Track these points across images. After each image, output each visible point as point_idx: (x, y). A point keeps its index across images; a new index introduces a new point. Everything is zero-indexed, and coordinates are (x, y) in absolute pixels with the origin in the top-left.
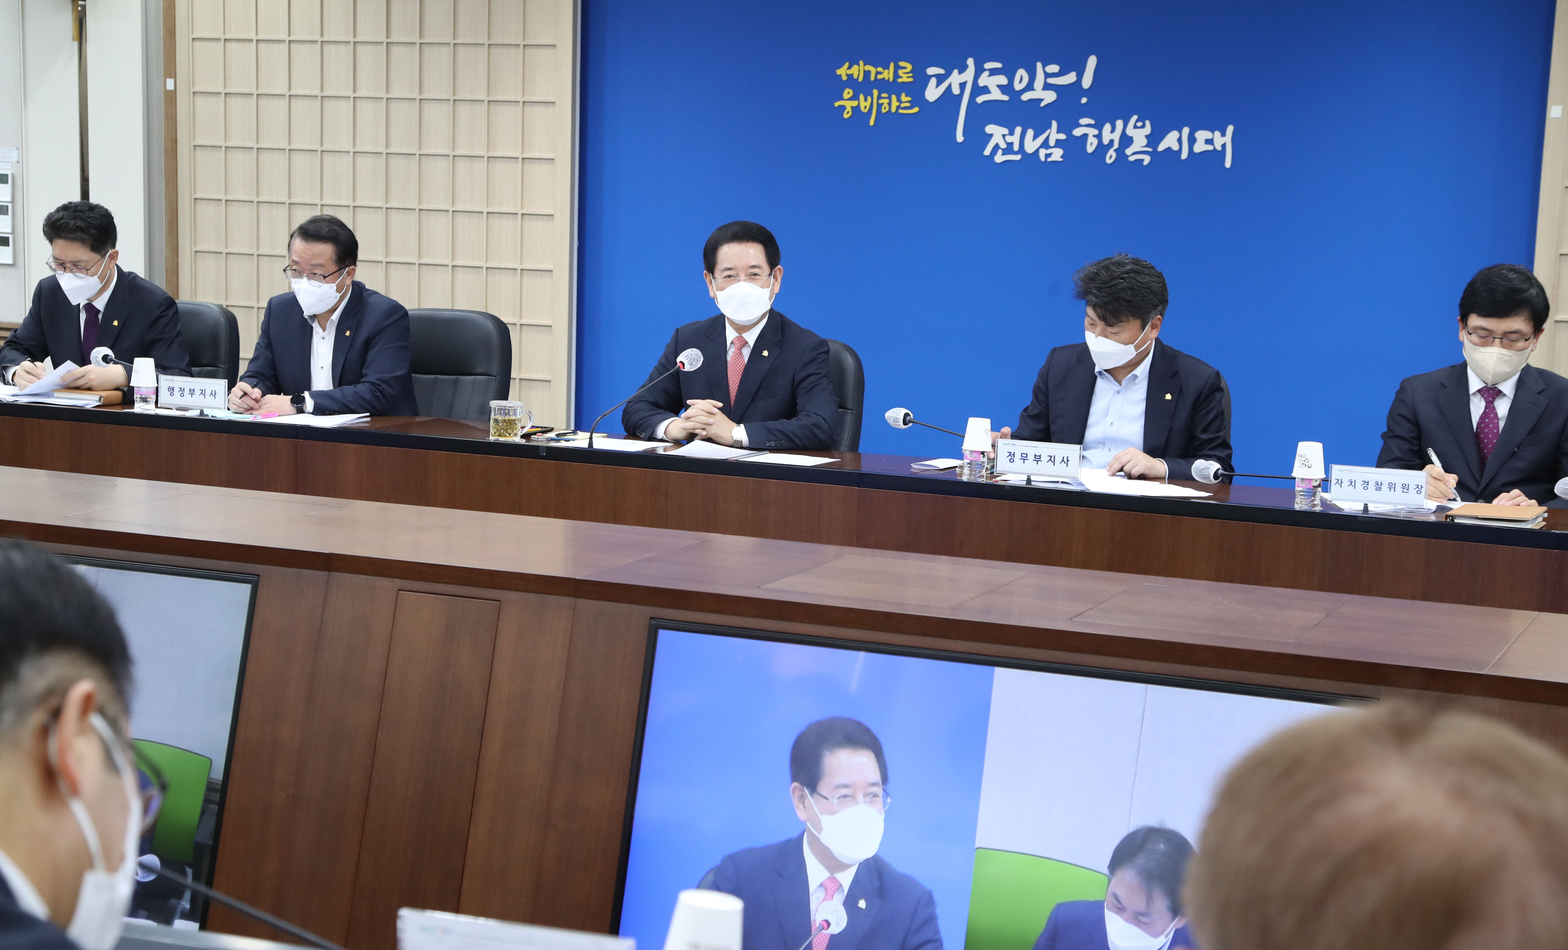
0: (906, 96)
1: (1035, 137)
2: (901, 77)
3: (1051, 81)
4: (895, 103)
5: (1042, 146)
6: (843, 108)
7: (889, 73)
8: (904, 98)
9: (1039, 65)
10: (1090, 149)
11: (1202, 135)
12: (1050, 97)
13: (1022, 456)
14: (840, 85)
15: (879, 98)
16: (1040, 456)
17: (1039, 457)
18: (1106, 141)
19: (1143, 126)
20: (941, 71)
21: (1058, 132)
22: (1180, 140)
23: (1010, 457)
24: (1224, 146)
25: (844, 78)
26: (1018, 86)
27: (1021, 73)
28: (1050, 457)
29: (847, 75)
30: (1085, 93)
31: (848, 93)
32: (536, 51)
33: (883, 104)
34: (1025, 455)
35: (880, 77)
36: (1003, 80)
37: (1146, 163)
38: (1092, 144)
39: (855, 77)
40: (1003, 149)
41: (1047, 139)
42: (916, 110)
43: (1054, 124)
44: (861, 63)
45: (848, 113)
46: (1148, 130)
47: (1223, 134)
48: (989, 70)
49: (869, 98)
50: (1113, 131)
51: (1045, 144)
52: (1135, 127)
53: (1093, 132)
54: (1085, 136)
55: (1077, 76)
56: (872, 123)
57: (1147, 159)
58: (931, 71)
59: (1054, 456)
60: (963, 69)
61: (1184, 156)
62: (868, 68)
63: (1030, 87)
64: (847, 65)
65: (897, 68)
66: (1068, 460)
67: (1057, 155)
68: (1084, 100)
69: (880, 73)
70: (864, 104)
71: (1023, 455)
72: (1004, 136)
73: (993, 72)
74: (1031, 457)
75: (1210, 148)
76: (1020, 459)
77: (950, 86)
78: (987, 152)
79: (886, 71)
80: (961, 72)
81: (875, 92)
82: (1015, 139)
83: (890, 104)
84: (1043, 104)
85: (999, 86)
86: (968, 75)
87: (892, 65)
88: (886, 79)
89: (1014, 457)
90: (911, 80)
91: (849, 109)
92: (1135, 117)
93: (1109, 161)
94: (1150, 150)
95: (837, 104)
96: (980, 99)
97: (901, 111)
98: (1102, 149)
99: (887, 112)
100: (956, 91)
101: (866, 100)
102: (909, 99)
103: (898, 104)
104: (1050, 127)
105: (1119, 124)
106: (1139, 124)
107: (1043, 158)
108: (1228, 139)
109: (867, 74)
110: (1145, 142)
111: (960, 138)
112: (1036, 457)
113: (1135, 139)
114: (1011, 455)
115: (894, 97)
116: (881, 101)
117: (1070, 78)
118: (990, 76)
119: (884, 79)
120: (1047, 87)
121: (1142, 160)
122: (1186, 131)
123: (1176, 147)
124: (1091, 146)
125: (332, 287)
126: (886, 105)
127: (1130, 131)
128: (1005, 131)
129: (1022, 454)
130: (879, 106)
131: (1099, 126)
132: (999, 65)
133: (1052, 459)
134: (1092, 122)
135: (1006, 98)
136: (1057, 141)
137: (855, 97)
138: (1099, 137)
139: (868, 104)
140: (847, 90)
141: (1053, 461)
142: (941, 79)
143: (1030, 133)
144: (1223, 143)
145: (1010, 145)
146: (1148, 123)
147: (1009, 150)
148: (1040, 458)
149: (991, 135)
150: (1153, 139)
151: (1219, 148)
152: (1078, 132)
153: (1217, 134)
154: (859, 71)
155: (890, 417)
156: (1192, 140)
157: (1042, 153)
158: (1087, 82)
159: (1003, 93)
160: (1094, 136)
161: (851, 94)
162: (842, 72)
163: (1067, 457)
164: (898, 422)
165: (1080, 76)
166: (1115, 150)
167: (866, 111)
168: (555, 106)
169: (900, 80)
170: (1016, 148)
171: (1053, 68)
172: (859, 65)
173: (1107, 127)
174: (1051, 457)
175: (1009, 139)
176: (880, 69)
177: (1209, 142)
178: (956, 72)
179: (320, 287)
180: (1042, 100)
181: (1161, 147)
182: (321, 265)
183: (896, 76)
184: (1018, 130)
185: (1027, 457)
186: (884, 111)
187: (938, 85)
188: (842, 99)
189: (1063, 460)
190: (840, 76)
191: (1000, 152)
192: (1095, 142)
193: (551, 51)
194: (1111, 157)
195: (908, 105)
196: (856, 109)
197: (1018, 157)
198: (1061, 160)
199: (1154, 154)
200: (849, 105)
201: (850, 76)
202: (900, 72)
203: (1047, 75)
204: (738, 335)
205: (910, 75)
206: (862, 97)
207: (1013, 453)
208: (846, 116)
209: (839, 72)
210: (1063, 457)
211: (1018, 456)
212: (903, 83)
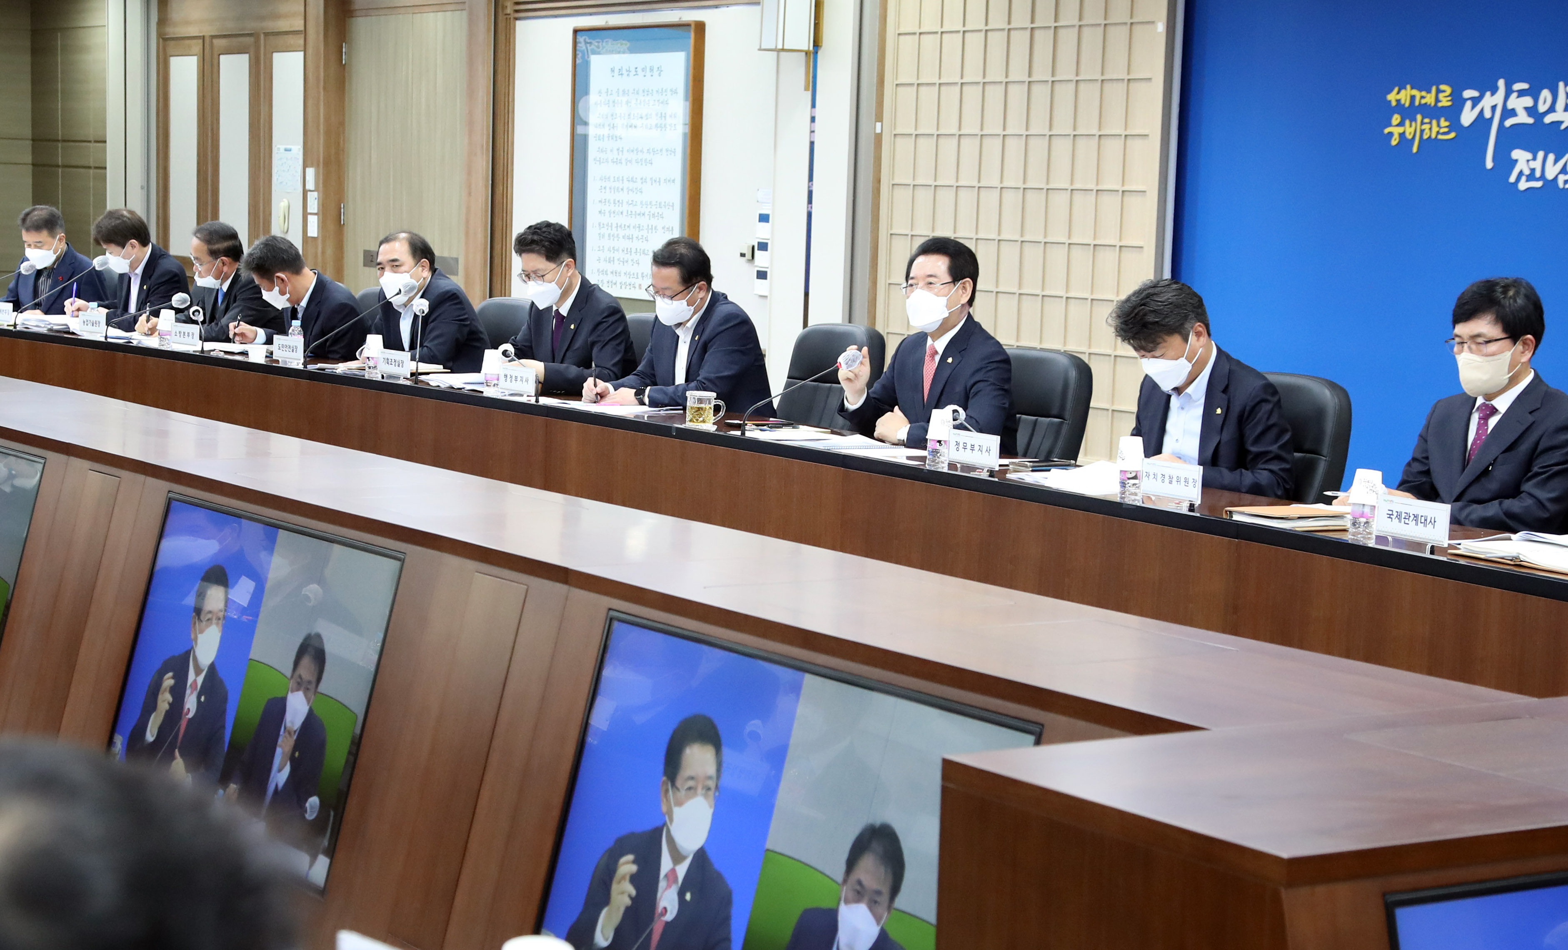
0: (1446, 120)
1: (1556, 161)
2: (1441, 101)
4: (1435, 129)
5: (1560, 173)
7: (1432, 97)
8: (1444, 123)
9: (1562, 85)
14: (1389, 110)
15: (1422, 123)
20: (1478, 94)
25: (1394, 103)
26: (1542, 108)
27: (1546, 93)
29: (1395, 100)
31: (1396, 119)
32: (1137, 85)
33: (1424, 130)
35: (1423, 101)
36: (1530, 102)
39: (1403, 102)
40: (1527, 176)
41: (1565, 164)
42: (1453, 135)
44: (1408, 87)
45: (1395, 140)
48: (1518, 91)
49: (1413, 124)
51: (1564, 170)
56: (1415, 150)
58: (1468, 94)
60: (1496, 90)
62: (1415, 92)
63: (1552, 109)
64: (1396, 89)
65: (1439, 91)
69: (1425, 97)
70: (1409, 130)
72: (1528, 161)
73: (1521, 93)
77: (1483, 110)
78: (1512, 179)
79: (1430, 95)
80: (1492, 95)
81: (1419, 117)
82: (1537, 165)
83: (1431, 130)
84: (1563, 127)
85: (1526, 109)
86: (1501, 97)
87: (1435, 88)
88: (1430, 103)
90: (1451, 103)
91: (1396, 136)
95: (1387, 131)
96: (1508, 123)
97: (1440, 137)
99: (1427, 139)
100: (1489, 114)
101: (1411, 126)
102: (1447, 124)
103: (1438, 129)
107: (1561, 184)
109: (1413, 98)
111: (1489, 164)
115: (1435, 123)
116: (1424, 127)
118: (1518, 97)
119: (1427, 103)
126: (1427, 131)
128: (1529, 156)
130: (1422, 131)
132: (1527, 86)
135: (1531, 121)
137: (1402, 123)
139: (1412, 130)
140: (1395, 116)
142: (1475, 103)
143: (1551, 157)
145: (1533, 170)
147: (1532, 175)
149: (1518, 160)
154: (1407, 95)
157: (1561, 178)
159: (1530, 115)
161: (1399, 121)
162: (1392, 97)
167: (1411, 137)
168: (1148, 138)
169: (1441, 104)
170: (1538, 174)
172: (1406, 89)
175: (1533, 164)
176: (1424, 93)
178: (1489, 94)
179: (671, 304)
180: (1562, 122)
182: (669, 287)
183: (1438, 99)
184: (1541, 154)
186: (1425, 137)
187: (1473, 108)
188: (1390, 125)
190: (1391, 100)
191: (1524, 178)
193: (1148, 84)
195: (1447, 130)
196: (1402, 135)
197: (1539, 184)
200: (1397, 131)
201: (1398, 101)
202: (1442, 96)
204: (932, 342)
205: (1450, 98)
206: (1407, 122)
208: (1394, 143)
209: (1389, 97)
212: (1442, 107)
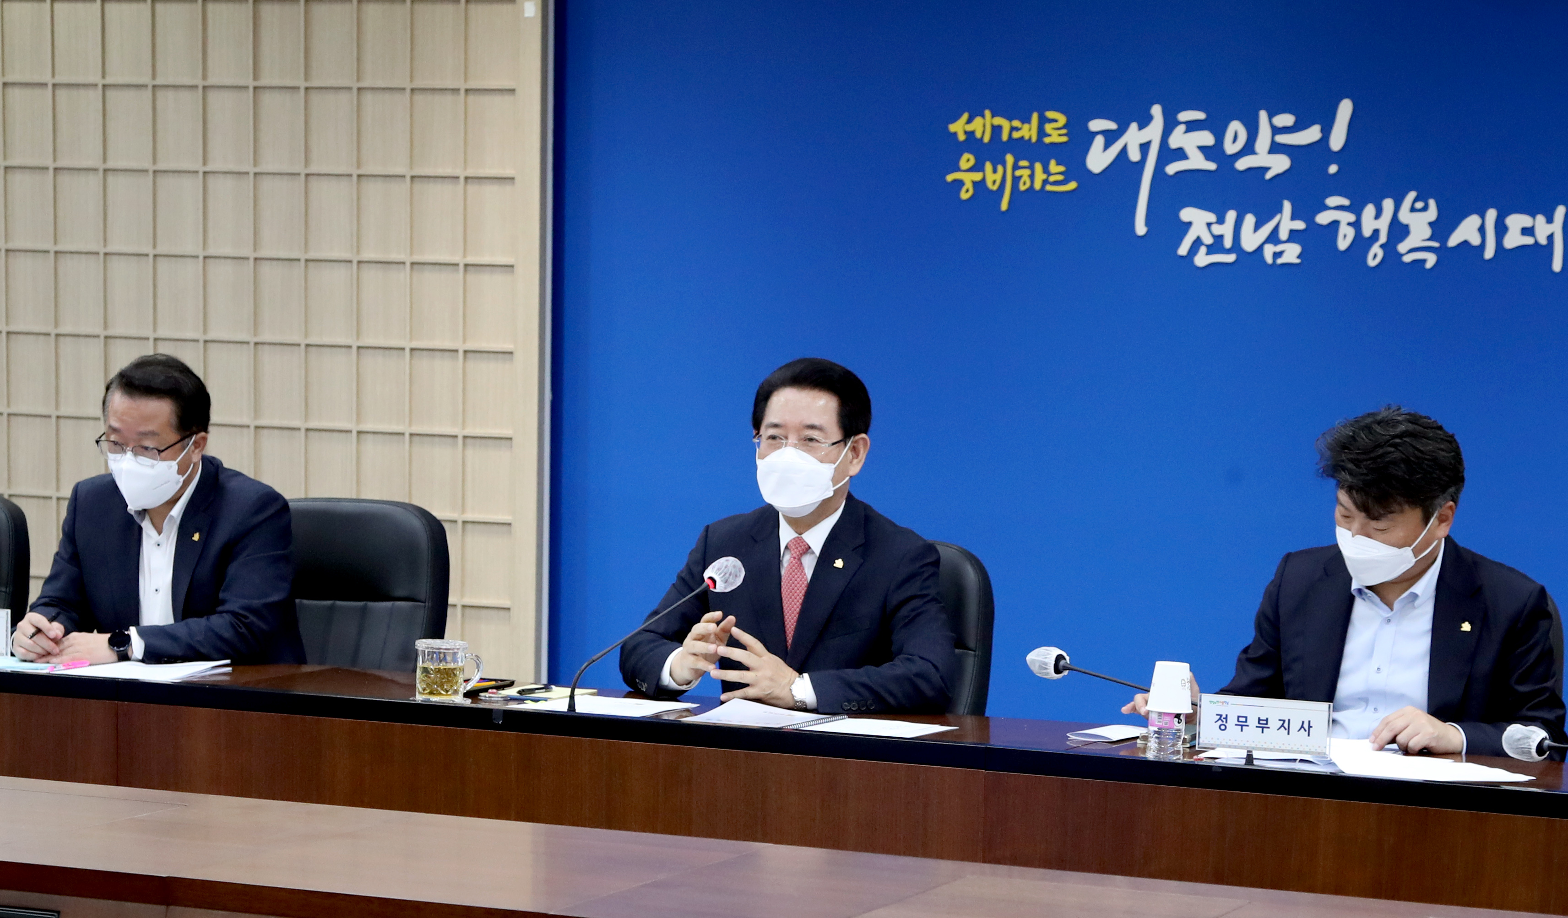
0: (1058, 164)
1: (1257, 227)
2: (1049, 135)
3: (1281, 139)
4: (1040, 176)
5: (1267, 241)
6: (960, 183)
7: (1030, 130)
8: (1054, 167)
9: (1263, 115)
10: (1343, 244)
11: (1516, 222)
12: (1280, 164)
13: (1238, 721)
14: (956, 148)
15: (1016, 167)
16: (1267, 720)
17: (1265, 722)
18: (1367, 232)
19: (1425, 209)
20: (1112, 125)
21: (1293, 217)
22: (1482, 230)
23: (1220, 722)
24: (1550, 238)
25: (962, 137)
26: (1230, 148)
27: (1236, 126)
28: (1282, 722)
29: (966, 133)
30: (1336, 157)
31: (967, 160)
32: (486, 99)
33: (1020, 177)
34: (1244, 719)
35: (1016, 135)
36: (1206, 138)
37: (1429, 265)
38: (1345, 236)
39: (978, 135)
40: (1208, 246)
41: (1276, 229)
42: (1072, 185)
43: (1287, 206)
44: (988, 113)
45: (967, 191)
46: (1432, 213)
47: (1550, 220)
48: (1186, 123)
49: (1000, 168)
50: (1378, 216)
51: (1273, 238)
52: (1413, 209)
53: (1347, 217)
54: (1335, 224)
55: (1322, 131)
56: (1004, 206)
57: (1431, 260)
58: (1096, 125)
59: (1289, 720)
60: (1145, 121)
61: (1489, 253)
62: (998, 121)
63: (1249, 149)
64: (965, 116)
65: (1043, 120)
66: (1310, 727)
67: (1292, 253)
68: (1333, 169)
69: (1017, 129)
70: (992, 177)
71: (1241, 719)
72: (1209, 225)
73: (1192, 126)
74: (1253, 722)
75: (1529, 241)
76: (1236, 725)
77: (1124, 150)
78: (1183, 250)
79: (1026, 126)
80: (1141, 127)
81: (1010, 159)
82: (1226, 230)
83: (1032, 177)
84: (1269, 175)
85: (1202, 148)
86: (1154, 131)
87: (1035, 117)
88: (1027, 138)
89: (1226, 722)
90: (1064, 139)
91: (969, 185)
92: (1412, 195)
93: (1372, 263)
94: (1436, 244)
95: (950, 178)
96: (1172, 169)
97: (1049, 188)
98: (1362, 244)
99: (1027, 190)
100: (1134, 155)
101: (995, 171)
102: (1061, 169)
103: (1044, 176)
104: (1280, 210)
105: (1388, 204)
106: (1419, 205)
107: (1269, 259)
108: (1557, 227)
109: (997, 130)
110: (1428, 232)
111: (1141, 229)
112: (1261, 722)
113: (1412, 229)
114: (1222, 720)
115: (1038, 167)
116: (1018, 173)
117: (1311, 134)
118: (1187, 131)
119: (1022, 138)
120: (1275, 148)
121: (1424, 261)
122: (1492, 215)
123: (1476, 241)
124: (1344, 240)
125: (171, 467)
126: (1026, 178)
127: (1405, 216)
128: (1211, 217)
129: (1239, 717)
130: (1016, 180)
131: (1356, 209)
132: (1200, 115)
133: (1286, 725)
134: (1346, 202)
135: (1212, 166)
136: (1292, 232)
137: (978, 167)
138: (1356, 225)
139: (998, 177)
140: (966, 156)
141: (1287, 727)
142: (1110, 138)
143: (1250, 220)
144: (1549, 233)
145: (1219, 239)
146: (1432, 203)
147: (1217, 246)
148: (1267, 724)
149: (1190, 224)
150: (1441, 229)
151: (1543, 241)
152: (1323, 218)
153: (1540, 219)
154: (984, 126)
155: (1033, 661)
156: (1501, 229)
157: (1269, 251)
158: (1337, 140)
159: (1208, 158)
160: (1349, 224)
161: (972, 162)
162: (958, 127)
163: (1309, 722)
164: (1046, 669)
165: (1326, 131)
166: (1382, 246)
167: (995, 188)
168: (514, 183)
169: (1047, 140)
170: (1228, 243)
171: (1285, 120)
172: (983, 116)
173: (1369, 210)
174: (1284, 721)
175: (1217, 230)
176: (1016, 123)
177: (1528, 231)
178: (1134, 126)
179: (152, 466)
180: (1267, 169)
181: (1453, 241)
182: (153, 434)
183: (1042, 133)
184: (1231, 216)
185: (1246, 721)
186: (1023, 188)
187: (1107, 146)
188: (958, 169)
189: (1302, 727)
190: (955, 134)
191: (1203, 250)
192: (1351, 233)
193: (508, 98)
194: (1375, 256)
195: (1060, 178)
196: (979, 185)
197: (1231, 258)
198: (1298, 261)
199: (1442, 252)
200: (969, 179)
201: (970, 134)
202: (1048, 128)
203: (1276, 130)
204: (797, 535)
205: (1064, 131)
206: (988, 166)
207: (1224, 716)
208: (964, 196)
209: (953, 128)
210: (1303, 722)
211: (1232, 721)
212: (1053, 144)
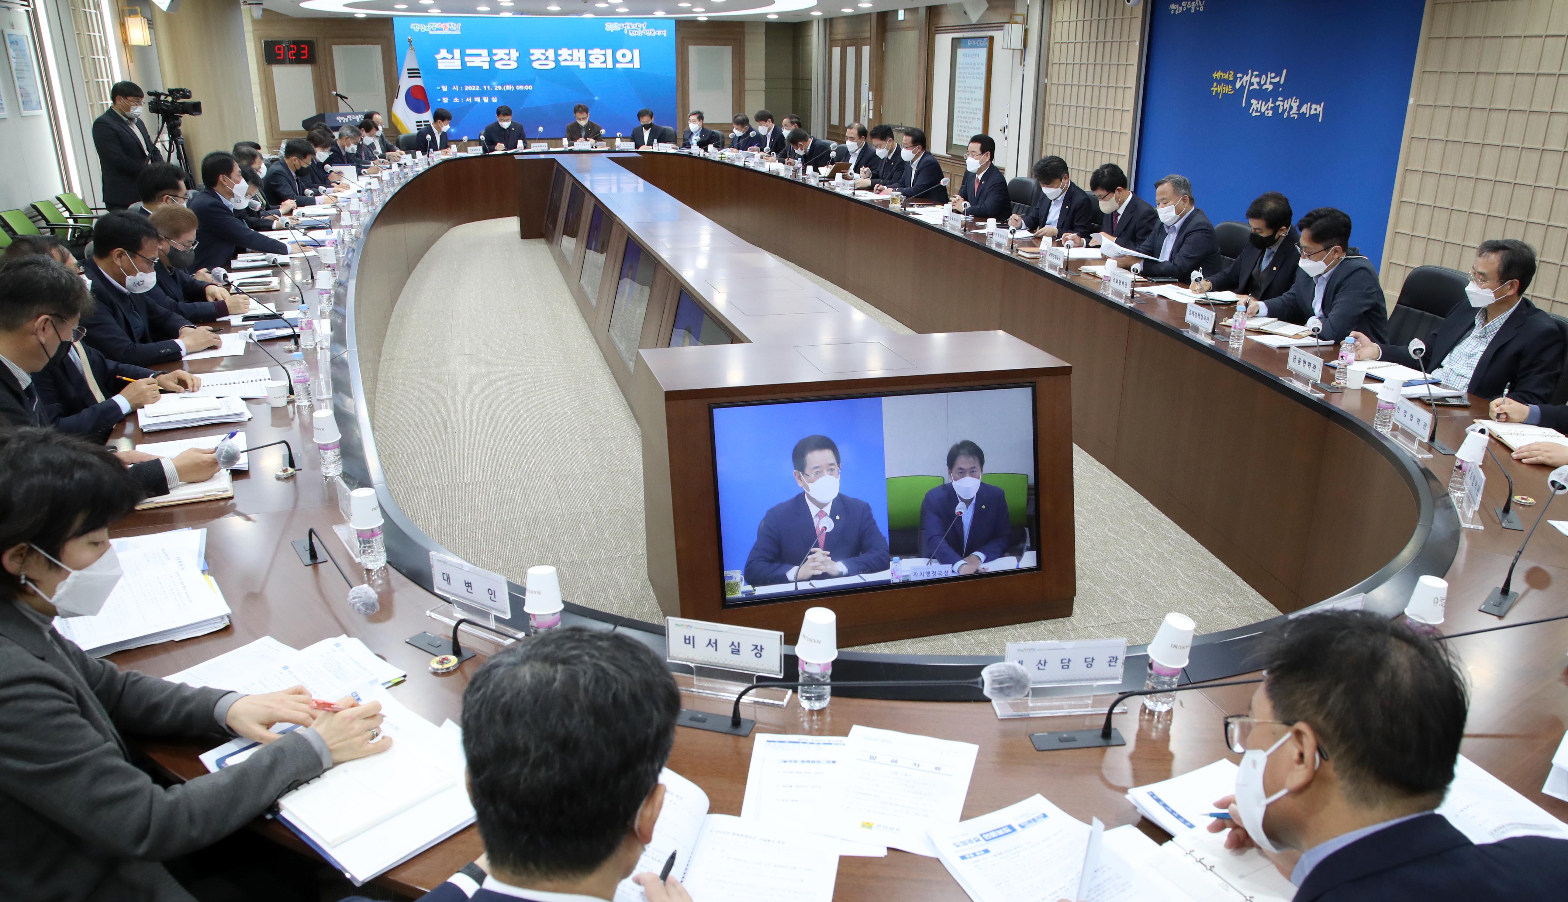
0: (1231, 86)
1: (1265, 105)
3: (1272, 80)
4: (1227, 89)
9: (1269, 74)
10: (1280, 111)
11: (1313, 107)
12: (1271, 88)
14: (1213, 80)
15: (1223, 87)
18: (1285, 108)
19: (1297, 102)
20: (1241, 75)
21: (1272, 103)
22: (1307, 109)
24: (1319, 112)
25: (1214, 78)
26: (1262, 83)
27: (1264, 77)
30: (1281, 86)
31: (1215, 84)
35: (1224, 77)
36: (1258, 79)
37: (1296, 118)
39: (1218, 77)
41: (1268, 106)
42: (1232, 92)
43: (1271, 100)
44: (1220, 70)
45: (1213, 93)
46: (1297, 104)
47: (1320, 106)
49: (1220, 87)
50: (1287, 103)
51: (1267, 109)
53: (1281, 103)
54: (1280, 105)
55: (1279, 79)
56: (1219, 98)
57: (1296, 116)
58: (1239, 75)
60: (1247, 74)
61: (1307, 115)
62: (1222, 73)
63: (1265, 83)
64: (1216, 70)
65: (1229, 74)
67: (1270, 113)
68: (1280, 90)
70: (1219, 89)
72: (1256, 104)
73: (1256, 76)
75: (1316, 112)
77: (1243, 82)
78: (1251, 111)
79: (1226, 75)
80: (1247, 76)
81: (1222, 84)
82: (1259, 106)
84: (1268, 91)
85: (1257, 82)
86: (1249, 77)
88: (1226, 78)
90: (1233, 79)
92: (1295, 98)
93: (1285, 117)
94: (1297, 112)
95: (1211, 89)
96: (1251, 88)
97: (1229, 93)
98: (1284, 111)
100: (1244, 84)
105: (1290, 100)
106: (1295, 101)
107: (1266, 115)
108: (1321, 109)
109: (1221, 75)
110: (1296, 109)
111: (1244, 105)
113: (1293, 107)
117: (1277, 80)
120: (1270, 83)
122: (1309, 104)
123: (1305, 112)
127: (1293, 104)
128: (1257, 102)
130: (1223, 90)
132: (1257, 73)
134: (1282, 99)
135: (1258, 87)
136: (1271, 107)
138: (1283, 106)
142: (1241, 79)
143: (1264, 103)
145: (1257, 108)
146: (1298, 100)
147: (1257, 110)
149: (1253, 104)
150: (1299, 107)
152: (1277, 104)
153: (1318, 106)
154: (1219, 75)
156: (1310, 109)
157: (1266, 112)
158: (1282, 82)
159: (1258, 85)
162: (1214, 75)
166: (1287, 112)
170: (1259, 110)
171: (1273, 75)
175: (1257, 106)
176: (1225, 73)
177: (1316, 109)
180: (1268, 89)
181: (1301, 111)
183: (1229, 77)
184: (1260, 102)
186: (1224, 93)
187: (1239, 81)
188: (1212, 87)
191: (1254, 111)
192: (1282, 108)
194: (1286, 114)
195: (1230, 89)
196: (1216, 91)
197: (1259, 114)
198: (1271, 115)
199: (1298, 114)
200: (1214, 90)
201: (1216, 76)
203: (1271, 78)
205: (1233, 77)
206: (1218, 86)
212: (1230, 80)
